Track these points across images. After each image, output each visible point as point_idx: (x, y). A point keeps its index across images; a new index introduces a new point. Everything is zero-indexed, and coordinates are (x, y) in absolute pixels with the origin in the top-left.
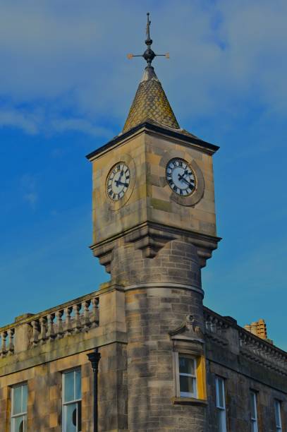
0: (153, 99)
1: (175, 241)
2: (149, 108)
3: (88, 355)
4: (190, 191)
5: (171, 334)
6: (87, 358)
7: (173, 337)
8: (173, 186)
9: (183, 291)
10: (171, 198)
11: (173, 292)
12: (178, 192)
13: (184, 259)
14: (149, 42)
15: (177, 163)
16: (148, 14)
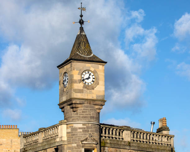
0: (80, 44)
1: (85, 105)
2: (78, 48)
3: (55, 148)
4: (92, 83)
5: (82, 141)
6: (54, 149)
7: (82, 143)
8: (84, 82)
9: (88, 124)
10: (83, 87)
11: (83, 125)
12: (87, 84)
13: (88, 111)
14: (81, 16)
15: (87, 72)
16: (81, 3)
